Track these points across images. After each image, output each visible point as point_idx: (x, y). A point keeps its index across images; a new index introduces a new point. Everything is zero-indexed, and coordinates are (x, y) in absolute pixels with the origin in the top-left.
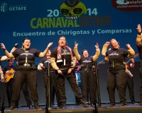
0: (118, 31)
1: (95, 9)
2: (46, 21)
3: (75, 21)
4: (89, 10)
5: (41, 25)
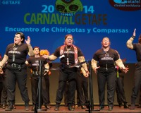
0: (114, 31)
1: (92, 7)
2: (40, 17)
3: (71, 18)
4: (86, 7)
5: (35, 20)
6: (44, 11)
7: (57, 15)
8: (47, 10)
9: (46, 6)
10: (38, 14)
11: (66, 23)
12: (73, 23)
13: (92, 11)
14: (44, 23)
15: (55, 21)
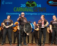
0: (49, 14)
1: (40, 5)
3: (32, 9)
4: (38, 5)
5: (18, 10)
6: (21, 6)
7: (27, 8)
8: (23, 6)
9: (22, 5)
10: (19, 8)
11: (30, 11)
12: (33, 11)
13: (40, 6)
14: (22, 11)
15: (26, 10)
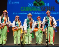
0: (58, 13)
1: (48, 4)
4: (46, 4)
7: (34, 7)
9: (29, 4)
11: (38, 10)
13: (48, 5)
14: (29, 11)
15: (33, 10)
